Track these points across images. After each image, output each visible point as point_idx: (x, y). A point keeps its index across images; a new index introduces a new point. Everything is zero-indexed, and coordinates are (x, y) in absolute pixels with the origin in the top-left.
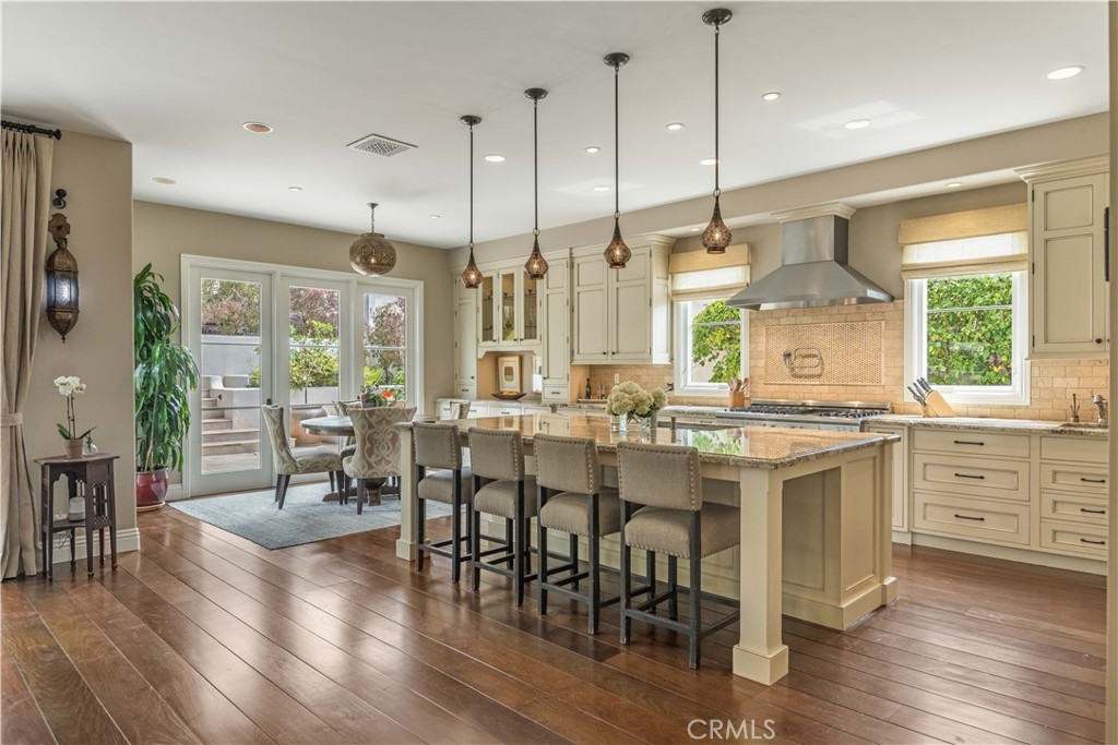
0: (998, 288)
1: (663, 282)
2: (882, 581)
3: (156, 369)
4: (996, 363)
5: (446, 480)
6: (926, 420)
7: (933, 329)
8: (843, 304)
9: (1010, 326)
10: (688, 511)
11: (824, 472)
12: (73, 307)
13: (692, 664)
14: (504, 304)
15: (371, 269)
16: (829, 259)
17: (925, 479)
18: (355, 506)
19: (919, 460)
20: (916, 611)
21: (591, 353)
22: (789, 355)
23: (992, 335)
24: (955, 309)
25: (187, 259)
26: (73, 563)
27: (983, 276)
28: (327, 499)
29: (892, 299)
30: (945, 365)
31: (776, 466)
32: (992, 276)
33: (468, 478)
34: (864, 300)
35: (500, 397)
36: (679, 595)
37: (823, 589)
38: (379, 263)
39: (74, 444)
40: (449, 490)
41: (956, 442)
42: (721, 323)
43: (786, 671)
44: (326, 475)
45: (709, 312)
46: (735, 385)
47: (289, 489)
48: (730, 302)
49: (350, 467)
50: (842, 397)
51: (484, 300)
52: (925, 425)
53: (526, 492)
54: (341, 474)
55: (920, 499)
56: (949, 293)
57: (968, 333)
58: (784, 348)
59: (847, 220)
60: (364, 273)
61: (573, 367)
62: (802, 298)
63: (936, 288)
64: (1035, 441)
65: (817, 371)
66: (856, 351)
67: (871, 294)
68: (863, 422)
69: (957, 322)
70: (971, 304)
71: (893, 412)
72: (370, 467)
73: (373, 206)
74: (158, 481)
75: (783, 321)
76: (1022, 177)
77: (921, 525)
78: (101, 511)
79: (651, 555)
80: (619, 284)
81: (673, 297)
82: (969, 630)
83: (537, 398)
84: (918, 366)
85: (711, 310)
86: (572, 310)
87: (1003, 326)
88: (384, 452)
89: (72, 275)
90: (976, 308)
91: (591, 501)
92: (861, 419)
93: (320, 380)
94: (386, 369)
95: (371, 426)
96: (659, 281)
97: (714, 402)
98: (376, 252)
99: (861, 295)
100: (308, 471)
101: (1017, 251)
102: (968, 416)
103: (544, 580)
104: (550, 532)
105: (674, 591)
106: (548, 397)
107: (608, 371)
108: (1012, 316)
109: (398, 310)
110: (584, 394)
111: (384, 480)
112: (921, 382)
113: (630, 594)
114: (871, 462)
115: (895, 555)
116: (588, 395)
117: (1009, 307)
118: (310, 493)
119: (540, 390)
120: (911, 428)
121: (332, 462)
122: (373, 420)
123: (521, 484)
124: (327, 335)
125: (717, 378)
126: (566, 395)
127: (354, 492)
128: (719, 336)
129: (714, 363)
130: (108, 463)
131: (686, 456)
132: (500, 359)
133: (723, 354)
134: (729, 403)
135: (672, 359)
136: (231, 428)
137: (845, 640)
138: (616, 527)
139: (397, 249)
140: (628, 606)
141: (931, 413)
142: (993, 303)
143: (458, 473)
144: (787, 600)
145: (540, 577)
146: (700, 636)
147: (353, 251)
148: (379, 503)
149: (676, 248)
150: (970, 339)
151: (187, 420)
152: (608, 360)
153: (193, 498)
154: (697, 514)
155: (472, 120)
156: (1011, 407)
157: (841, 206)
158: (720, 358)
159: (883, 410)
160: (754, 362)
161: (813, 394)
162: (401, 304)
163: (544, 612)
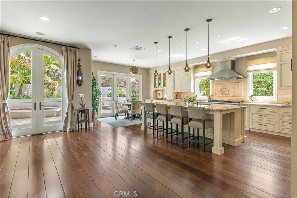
0: (270, 75)
1: (193, 75)
2: (243, 137)
3: (94, 93)
4: (269, 92)
5: (151, 114)
6: (253, 104)
7: (254, 84)
8: (233, 79)
9: (272, 83)
10: (203, 120)
11: (231, 113)
12: (82, 81)
13: (203, 150)
14: (159, 80)
15: (133, 73)
16: (230, 69)
17: (252, 116)
18: (131, 120)
19: (251, 112)
20: (251, 143)
21: (177, 90)
22: (221, 90)
23: (268, 85)
24: (259, 80)
25: (99, 72)
26: (82, 129)
27: (266, 72)
28: (125, 119)
29: (245, 78)
30: (256, 92)
31: (222, 111)
32: (268, 72)
33: (156, 114)
34: (238, 78)
35: (158, 99)
36: (200, 138)
37: (231, 137)
38: (135, 72)
39: (82, 106)
40: (152, 116)
41: (260, 108)
42: (205, 83)
43: (223, 153)
44: (124, 114)
45: (202, 81)
46: (209, 96)
47: (118, 117)
48: (208, 79)
49: (130, 112)
50: (233, 99)
51: (154, 79)
52: (252, 105)
53: (168, 116)
54: (128, 114)
55: (251, 121)
56: (258, 76)
57: (262, 85)
58: (220, 88)
59: (234, 61)
60: (132, 74)
61: (173, 93)
62: (223, 78)
63: (255, 75)
64: (278, 108)
65: (228, 93)
66: (237, 89)
67: (240, 76)
68: (238, 104)
69: (259, 83)
70: (263, 78)
71: (245, 102)
72: (134, 112)
73: (134, 60)
74: (94, 114)
75: (220, 83)
76: (275, 50)
77: (251, 126)
78: (87, 119)
79: (194, 128)
80: (183, 75)
81: (195, 78)
82: (263, 147)
83: (165, 99)
84: (250, 92)
85: (203, 81)
86: (173, 81)
87: (271, 83)
88: (136, 109)
89: (81, 75)
90: (264, 79)
91: (182, 118)
92: (238, 103)
93: (120, 96)
94: (133, 94)
95: (134, 104)
96: (192, 75)
97: (204, 100)
98: (134, 70)
99: (238, 77)
100: (122, 113)
101: (274, 67)
102: (262, 103)
103: (172, 134)
104: (173, 124)
105: (198, 137)
106: (168, 99)
107: (181, 94)
108: (273, 81)
109: (135, 82)
110: (176, 98)
111: (136, 115)
112: (252, 96)
113: (190, 137)
114: (241, 112)
115: (246, 133)
116: (176, 99)
117: (272, 79)
118: (122, 117)
119: (166, 97)
120: (249, 105)
121: (126, 111)
122: (135, 103)
123: (167, 115)
124: (122, 87)
125: (204, 95)
126: (172, 99)
127: (131, 117)
128: (204, 86)
129: (203, 92)
130: (88, 110)
131: (202, 109)
132: (158, 91)
133: (205, 90)
134: (208, 100)
135: (195, 91)
136: (104, 105)
137: (236, 148)
138: (187, 123)
139: (139, 69)
140: (190, 139)
141: (254, 102)
142: (268, 78)
143: (154, 113)
144: (223, 140)
145: (171, 133)
146: (205, 145)
147: (130, 70)
148: (135, 120)
149: (196, 67)
150: (263, 87)
151: (99, 103)
152: (181, 91)
153: (99, 118)
154: (205, 121)
155: (156, 43)
156: (273, 101)
157: (233, 58)
158: (204, 91)
159: (243, 102)
160: (213, 92)
161: (226, 98)
162: (137, 80)
163: (172, 140)
